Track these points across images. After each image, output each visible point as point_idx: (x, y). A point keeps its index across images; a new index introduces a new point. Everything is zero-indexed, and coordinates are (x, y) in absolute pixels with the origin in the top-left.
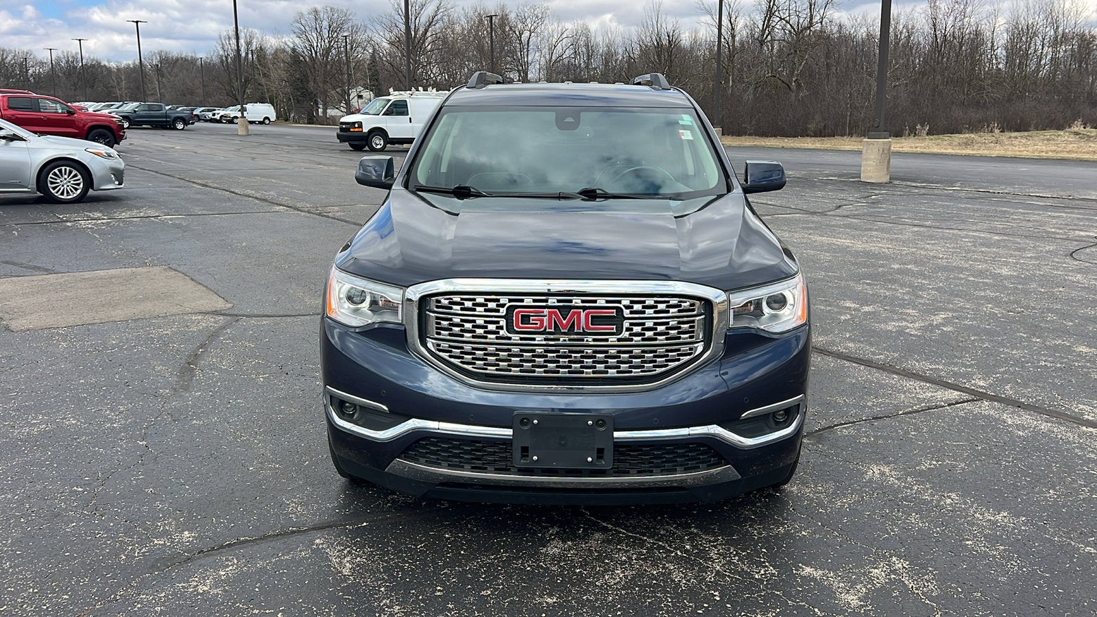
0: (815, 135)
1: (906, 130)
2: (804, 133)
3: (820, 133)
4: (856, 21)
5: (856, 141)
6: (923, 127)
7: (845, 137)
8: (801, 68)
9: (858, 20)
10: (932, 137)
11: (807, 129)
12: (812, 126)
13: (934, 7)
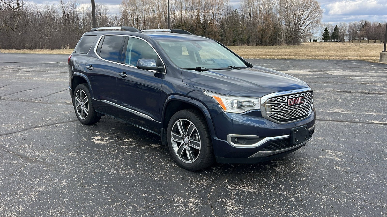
0: (29, 49)
1: (62, 47)
2: (24, 48)
3: (29, 48)
4: (32, 7)
5: (45, 51)
6: (67, 46)
7: (41, 49)
8: (17, 23)
9: (33, 6)
10: (72, 49)
11: (25, 46)
12: (27, 45)
13: (62, 3)
